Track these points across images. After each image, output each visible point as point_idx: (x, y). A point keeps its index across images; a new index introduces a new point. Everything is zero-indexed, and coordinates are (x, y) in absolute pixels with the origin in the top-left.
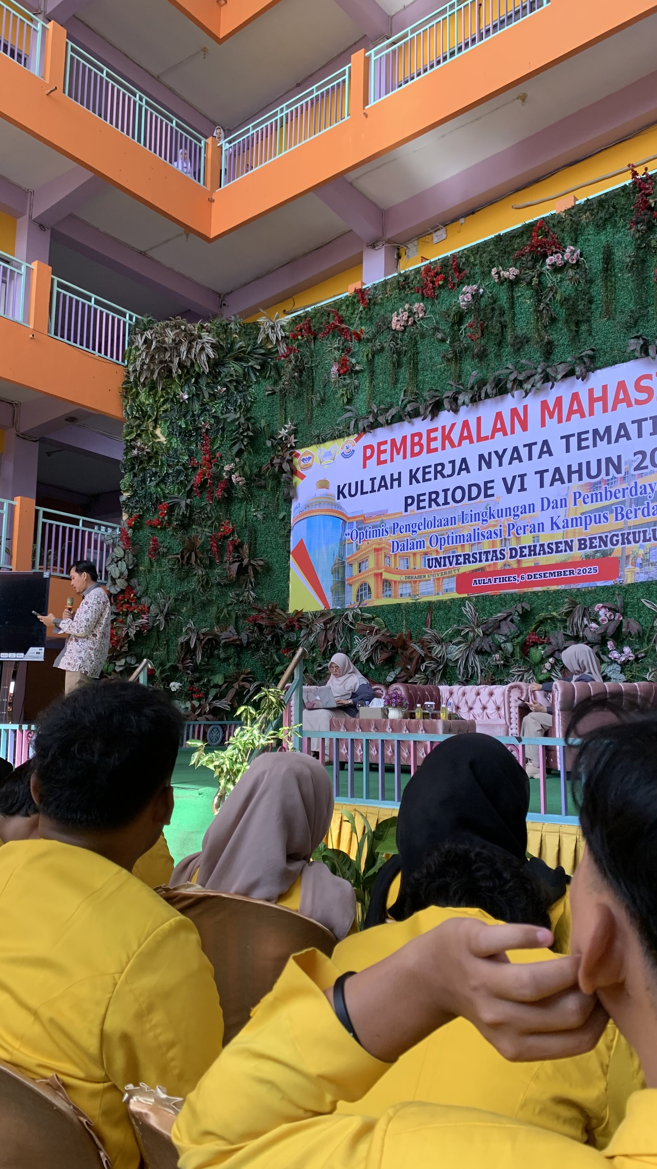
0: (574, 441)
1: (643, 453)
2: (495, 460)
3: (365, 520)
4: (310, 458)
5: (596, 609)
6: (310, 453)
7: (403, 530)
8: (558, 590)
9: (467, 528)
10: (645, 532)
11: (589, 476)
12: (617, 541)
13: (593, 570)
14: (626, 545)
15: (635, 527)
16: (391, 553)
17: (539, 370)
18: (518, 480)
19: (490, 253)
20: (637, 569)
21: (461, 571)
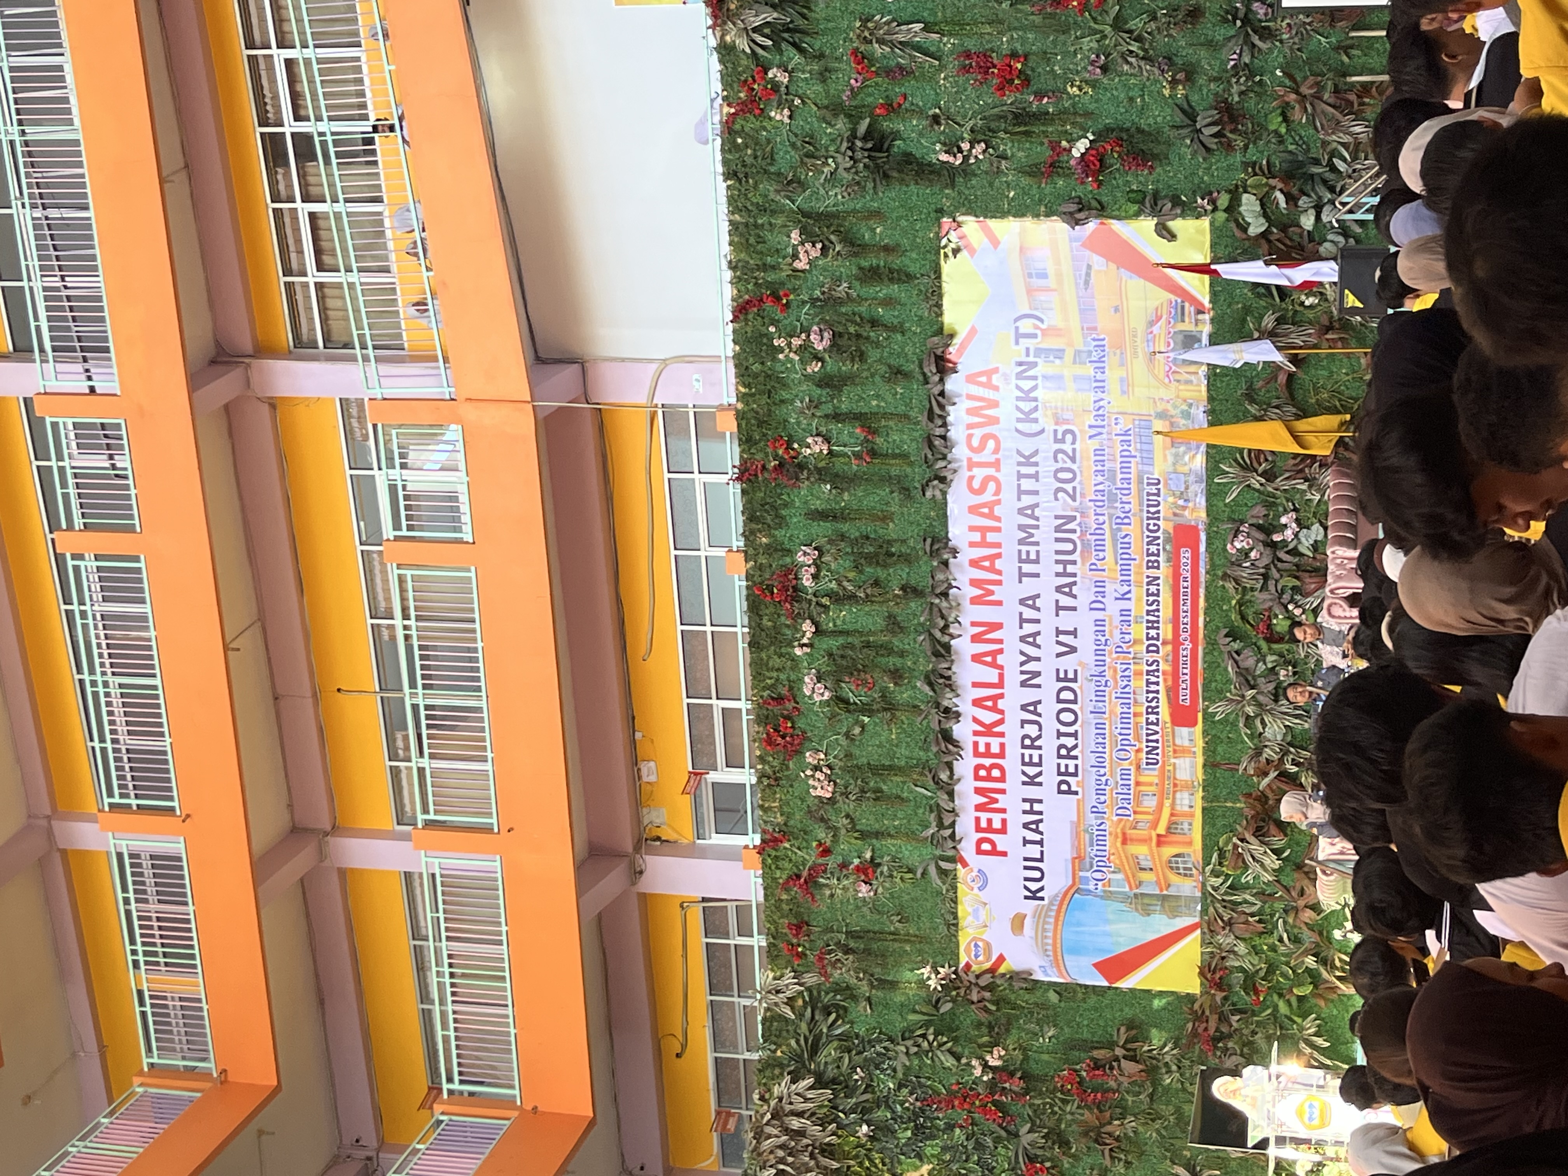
0: (1027, 568)
1: (1058, 490)
2: (1031, 666)
3: (1079, 857)
4: (976, 946)
5: (1234, 551)
6: (969, 943)
7: (1102, 798)
8: (1206, 596)
9: (1113, 707)
10: (1149, 494)
11: (1073, 552)
12: (1155, 525)
13: (1186, 555)
14: (1161, 515)
15: (1141, 504)
16: (1131, 819)
17: (937, 601)
18: (1062, 638)
19: (769, 657)
20: (1191, 505)
21: (1167, 719)
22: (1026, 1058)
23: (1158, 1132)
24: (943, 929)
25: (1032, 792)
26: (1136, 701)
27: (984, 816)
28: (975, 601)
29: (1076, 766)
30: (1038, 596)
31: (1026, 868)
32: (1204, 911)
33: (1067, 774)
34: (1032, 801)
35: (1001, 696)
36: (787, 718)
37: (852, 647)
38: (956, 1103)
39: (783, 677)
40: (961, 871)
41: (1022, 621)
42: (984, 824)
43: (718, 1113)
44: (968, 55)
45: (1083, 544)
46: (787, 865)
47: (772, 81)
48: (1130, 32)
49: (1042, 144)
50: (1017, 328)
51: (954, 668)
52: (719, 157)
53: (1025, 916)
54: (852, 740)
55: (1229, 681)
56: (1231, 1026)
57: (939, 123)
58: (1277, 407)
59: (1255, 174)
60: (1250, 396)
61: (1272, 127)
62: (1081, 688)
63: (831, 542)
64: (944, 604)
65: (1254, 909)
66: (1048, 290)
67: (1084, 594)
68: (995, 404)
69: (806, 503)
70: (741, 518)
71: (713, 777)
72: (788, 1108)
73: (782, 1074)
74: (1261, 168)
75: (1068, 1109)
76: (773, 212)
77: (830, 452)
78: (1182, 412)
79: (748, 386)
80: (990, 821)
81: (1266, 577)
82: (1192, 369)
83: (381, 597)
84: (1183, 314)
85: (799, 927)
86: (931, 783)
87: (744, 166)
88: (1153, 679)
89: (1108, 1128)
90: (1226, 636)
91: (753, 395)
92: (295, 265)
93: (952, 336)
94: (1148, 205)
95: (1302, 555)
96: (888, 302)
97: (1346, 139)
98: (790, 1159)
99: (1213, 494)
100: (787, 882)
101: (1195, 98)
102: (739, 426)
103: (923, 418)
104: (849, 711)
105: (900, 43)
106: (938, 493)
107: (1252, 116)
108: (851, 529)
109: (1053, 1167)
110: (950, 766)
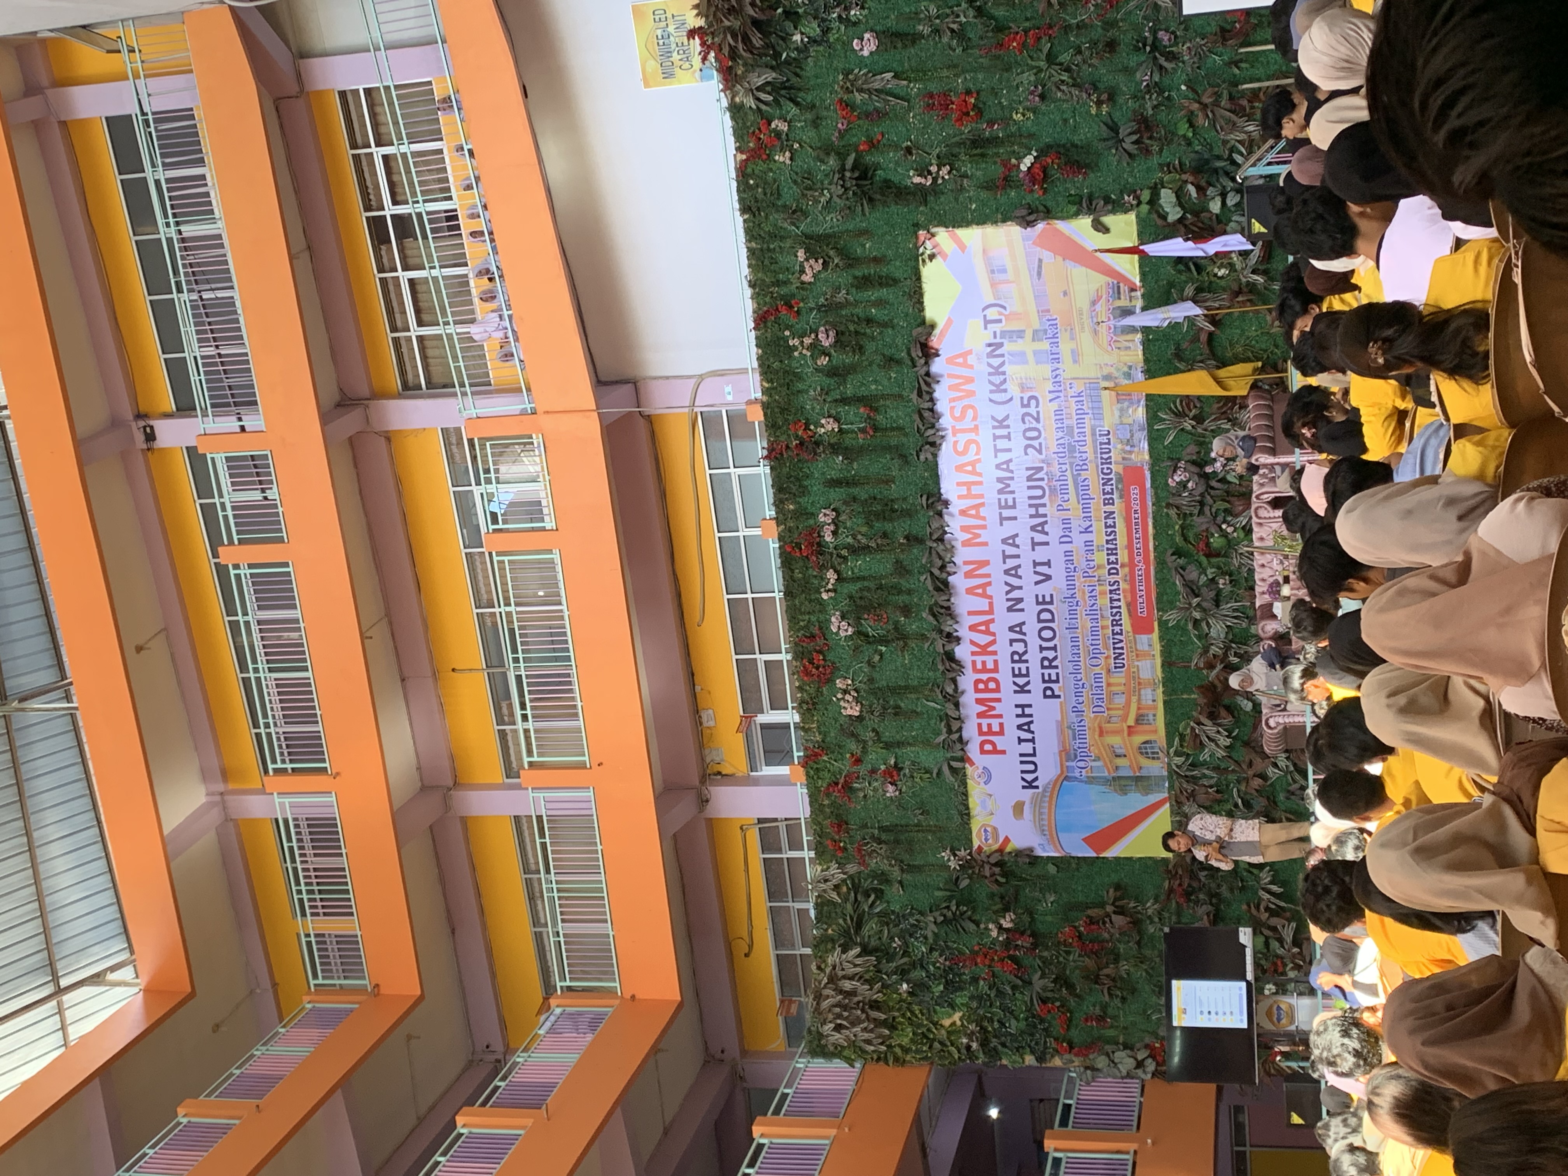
0: (1006, 513)
1: (1027, 447)
2: (1015, 594)
3: (1065, 750)
4: (985, 831)
5: (1174, 484)
6: (980, 830)
7: (1081, 699)
8: (1153, 524)
9: (1084, 623)
10: (1101, 444)
11: (1042, 497)
12: (1108, 469)
13: (1135, 491)
14: (1113, 460)
15: (1095, 452)
16: (1105, 714)
17: (935, 545)
18: (1039, 569)
19: (802, 604)
20: (1136, 449)
21: (1129, 629)
22: (1033, 920)
23: (1146, 970)
24: (957, 819)
25: (1023, 699)
26: (1102, 616)
27: (985, 722)
28: (966, 543)
29: (1057, 674)
30: (1017, 535)
31: (1022, 762)
32: (1171, 787)
33: (1050, 681)
34: (1023, 706)
35: (992, 621)
36: (820, 652)
37: (868, 589)
38: (979, 960)
39: (813, 619)
40: (969, 770)
41: (1005, 557)
42: (985, 729)
43: (782, 1002)
44: (931, 96)
45: (1050, 489)
46: (827, 775)
47: (775, 130)
48: (1061, 64)
49: (995, 163)
50: (985, 316)
51: (952, 600)
52: (736, 197)
53: (1023, 803)
54: (874, 667)
55: (1178, 593)
56: (1200, 880)
57: (911, 154)
58: (1201, 362)
59: (1170, 172)
60: (1179, 355)
61: (1181, 133)
62: (1056, 609)
63: (845, 503)
64: (941, 547)
65: (1213, 782)
66: (1008, 282)
67: (1054, 530)
68: (970, 380)
69: (823, 474)
70: (771, 491)
71: (761, 719)
72: (840, 973)
73: (834, 948)
74: (1174, 168)
75: (1071, 958)
76: (782, 238)
77: (840, 430)
78: (1124, 374)
79: (770, 381)
80: (989, 726)
81: (1202, 504)
82: (1130, 337)
83: (483, 590)
84: (1119, 293)
85: (839, 826)
86: (940, 697)
87: (757, 201)
88: (1116, 597)
89: (1106, 971)
90: (1172, 555)
91: (775, 388)
92: (399, 324)
93: (933, 326)
94: (1084, 205)
95: (1229, 483)
96: (880, 303)
97: (1242, 137)
98: (846, 1014)
99: (1154, 438)
100: (828, 788)
101: (1117, 115)
102: (765, 415)
103: (914, 396)
104: (869, 643)
105: (876, 90)
106: (930, 457)
107: (1164, 127)
108: (862, 493)
109: (1062, 1006)
110: (954, 681)
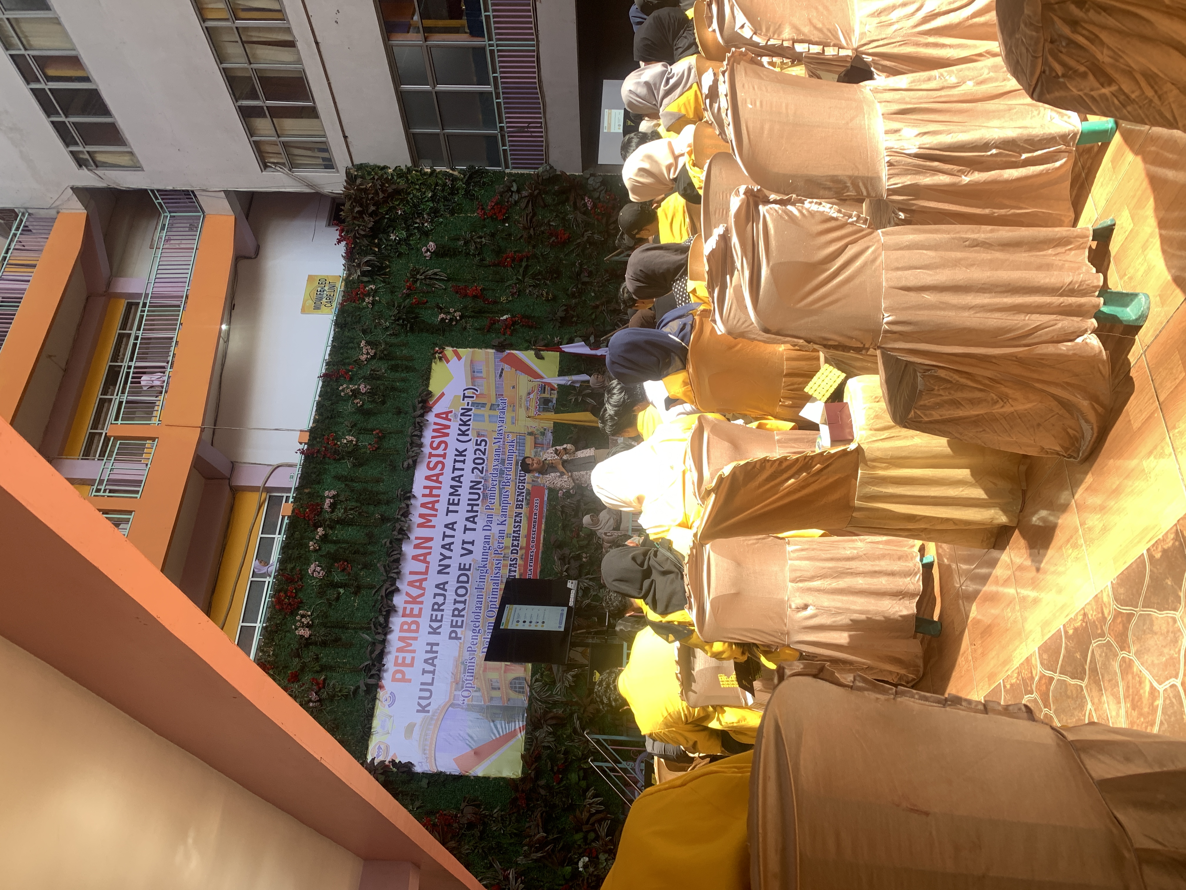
1: (474, 468)
2: (446, 562)
3: (456, 681)
4: (379, 748)
8: (545, 523)
9: (489, 585)
11: (477, 500)
12: (522, 486)
13: (537, 502)
26: (502, 582)
28: (420, 525)
29: (463, 621)
30: (456, 523)
31: (421, 690)
32: (529, 716)
33: (456, 626)
35: (426, 579)
39: (298, 567)
40: (380, 694)
42: (400, 661)
45: (483, 495)
50: (464, 394)
53: (415, 724)
62: (472, 574)
66: (482, 378)
67: (481, 521)
68: (448, 427)
77: (357, 444)
78: (541, 432)
79: (321, 414)
80: (404, 658)
88: (513, 569)
93: (432, 394)
94: (533, 344)
96: (403, 380)
108: (359, 486)
110: (387, 619)
